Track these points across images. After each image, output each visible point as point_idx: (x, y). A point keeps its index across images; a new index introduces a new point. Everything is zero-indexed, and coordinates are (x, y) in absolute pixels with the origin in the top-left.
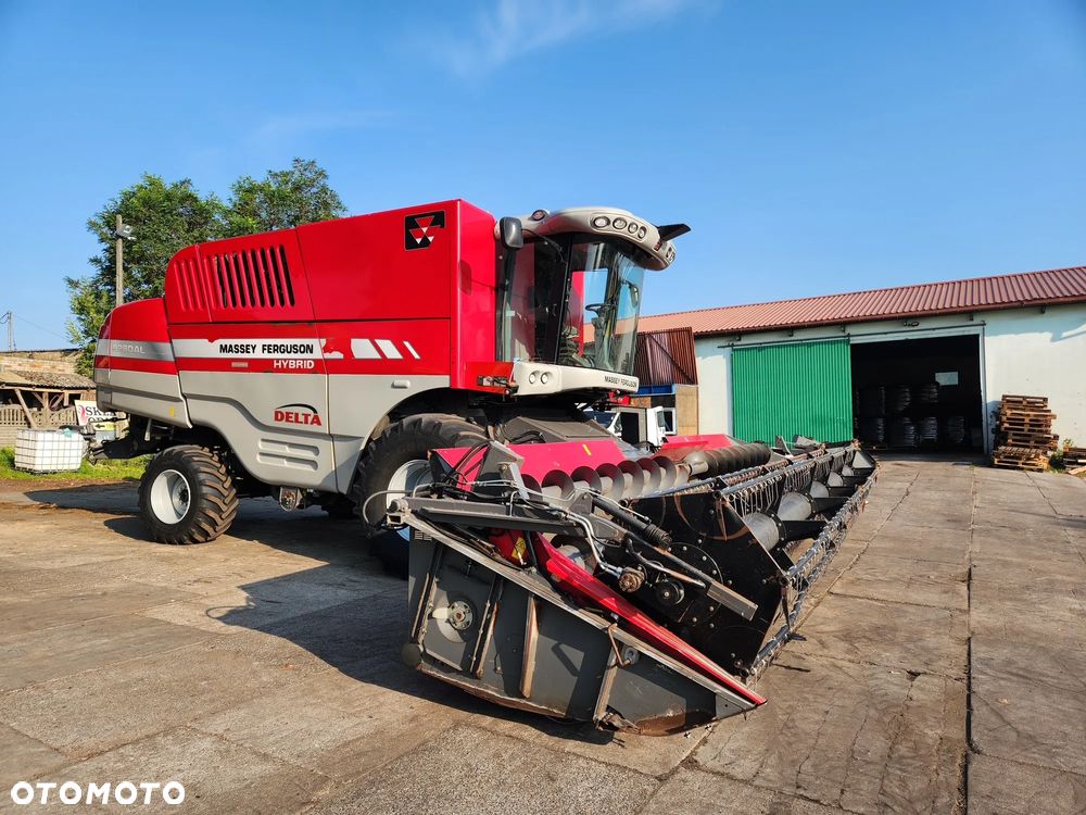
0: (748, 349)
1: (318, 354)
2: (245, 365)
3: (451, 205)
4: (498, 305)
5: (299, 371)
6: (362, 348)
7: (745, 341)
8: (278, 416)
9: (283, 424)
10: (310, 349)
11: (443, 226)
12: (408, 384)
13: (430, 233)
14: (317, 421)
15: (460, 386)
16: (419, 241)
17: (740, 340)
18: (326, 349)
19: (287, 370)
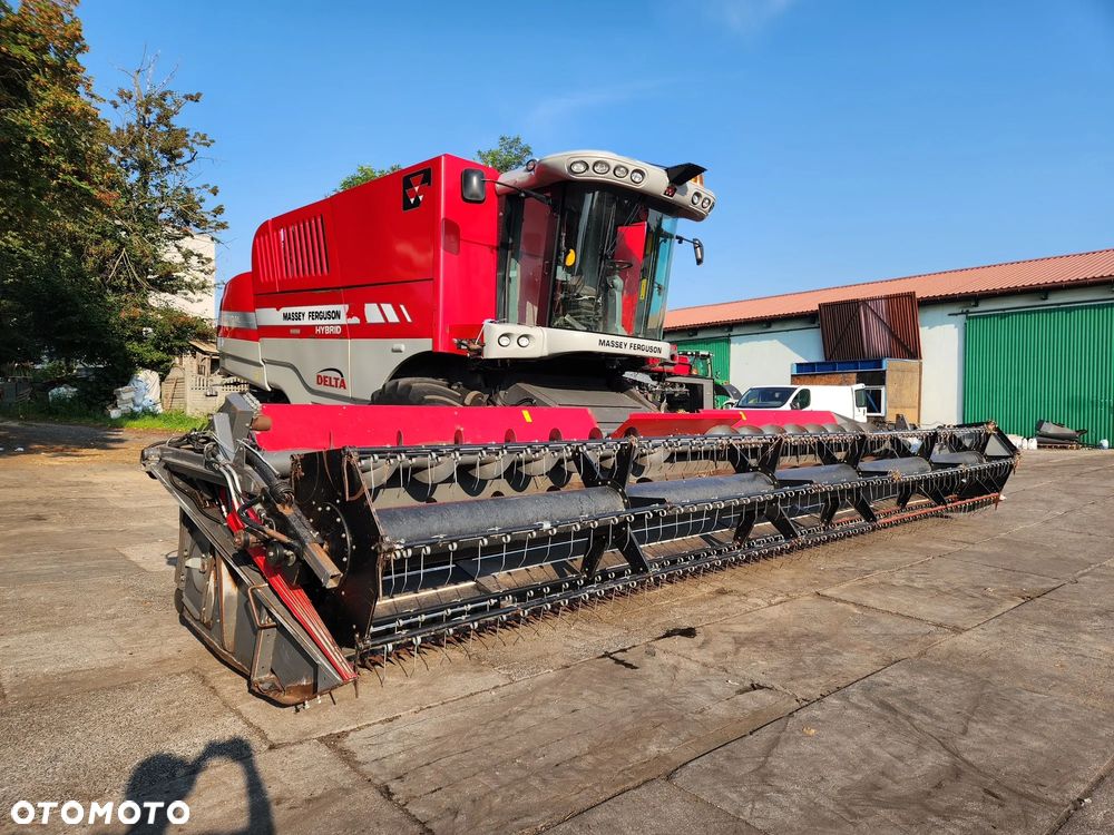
0: (986, 317)
1: (343, 320)
2: (298, 331)
3: (437, 161)
4: (502, 266)
5: (332, 336)
6: (373, 314)
7: (984, 307)
8: (321, 380)
9: (322, 388)
10: (338, 315)
11: (429, 184)
12: (403, 348)
13: (420, 192)
14: (343, 385)
15: (440, 350)
16: (412, 200)
17: (976, 305)
18: (349, 315)
19: (324, 336)
